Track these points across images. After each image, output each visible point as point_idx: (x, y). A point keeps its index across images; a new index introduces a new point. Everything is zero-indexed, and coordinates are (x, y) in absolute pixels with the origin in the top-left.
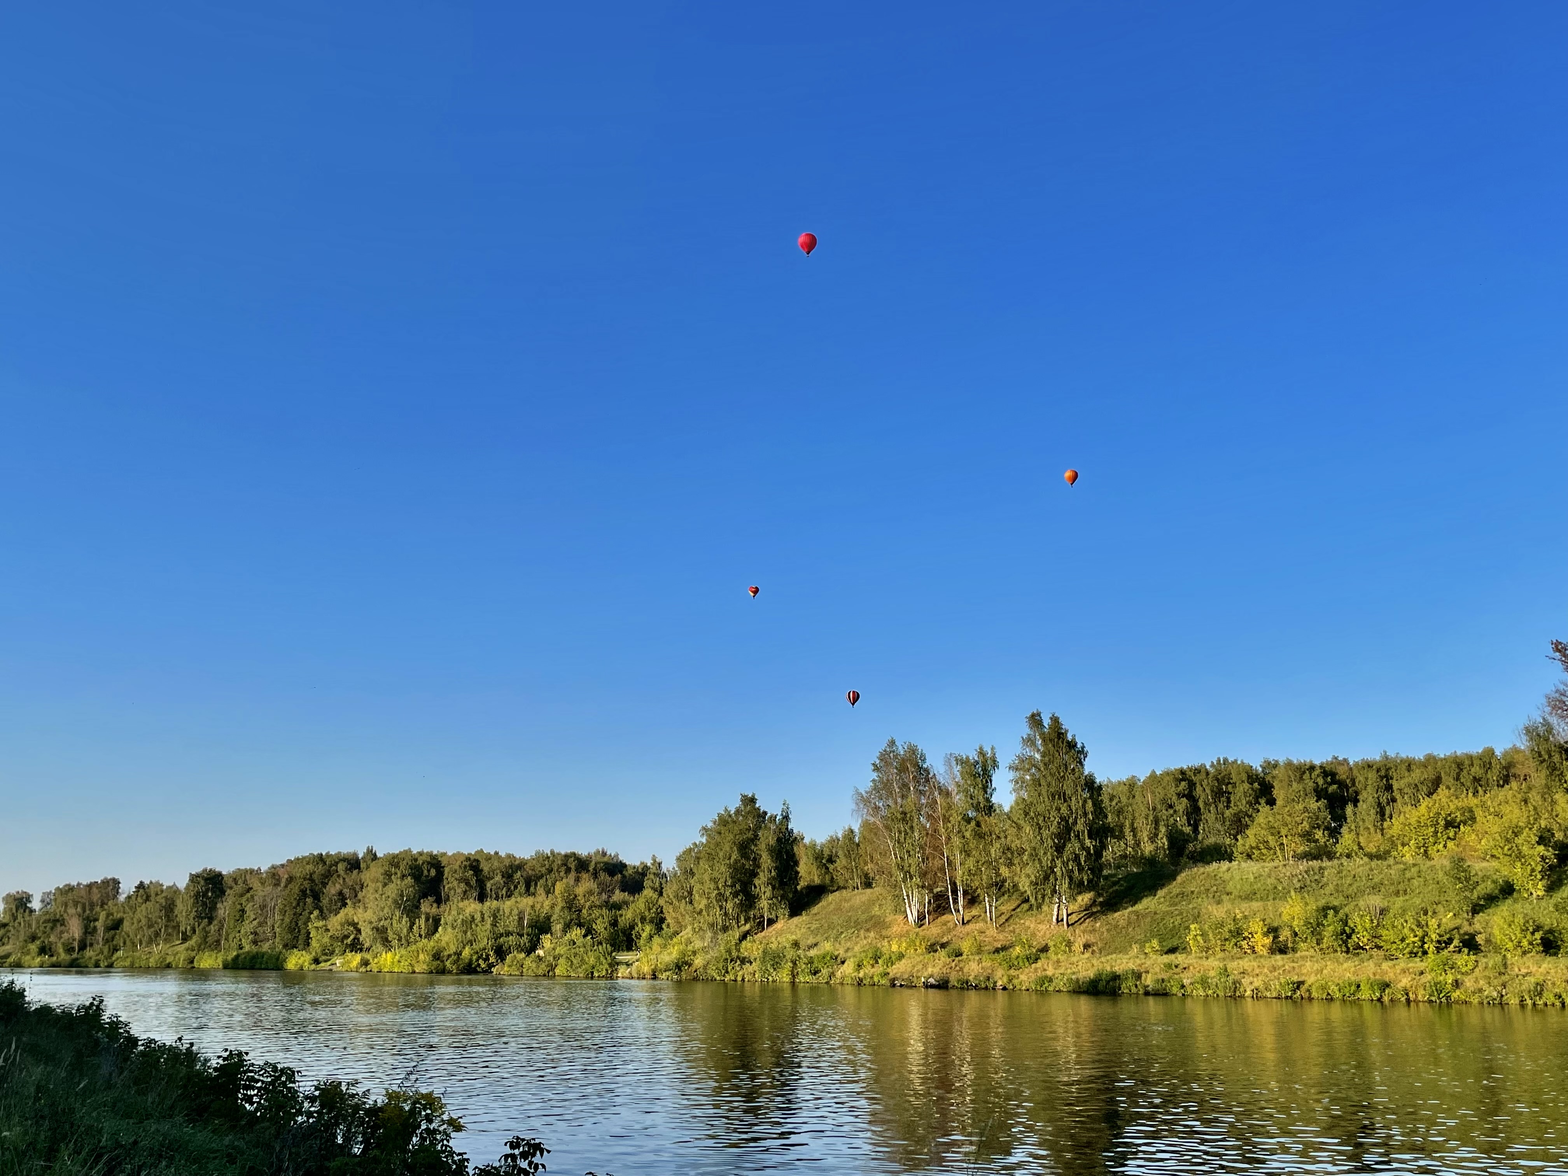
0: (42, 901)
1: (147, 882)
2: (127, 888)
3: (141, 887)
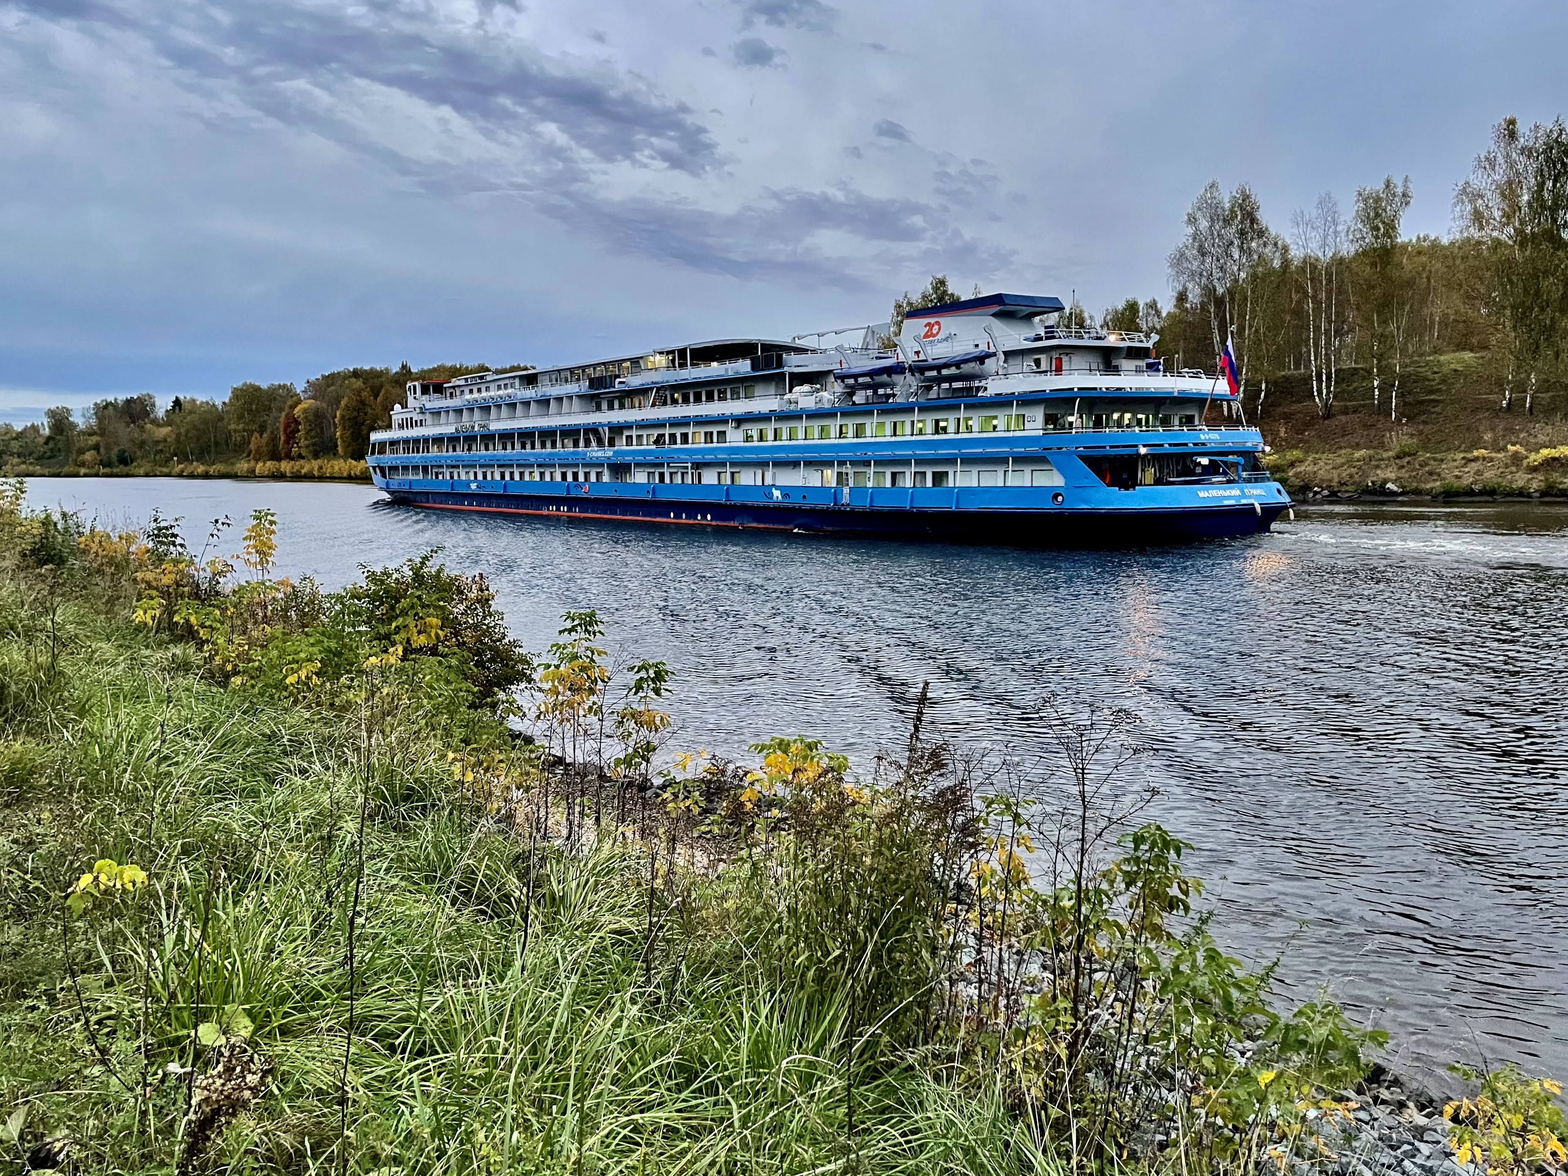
0: (84, 416)
1: (181, 397)
2: (163, 404)
3: (177, 402)
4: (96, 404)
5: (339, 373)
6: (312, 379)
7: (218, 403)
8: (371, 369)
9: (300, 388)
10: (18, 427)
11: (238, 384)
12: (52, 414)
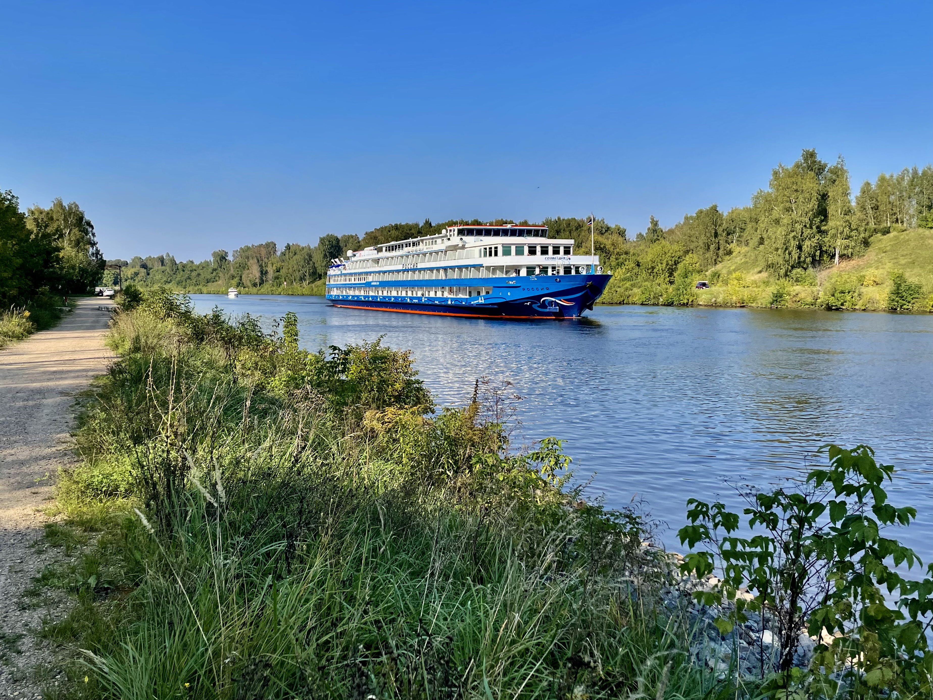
0: (233, 256)
1: (291, 244)
2: (281, 248)
3: (288, 247)
4: (241, 248)
5: (386, 227)
6: (369, 231)
7: (312, 247)
8: (407, 225)
9: (361, 237)
10: (197, 262)
11: (325, 235)
12: (215, 254)
